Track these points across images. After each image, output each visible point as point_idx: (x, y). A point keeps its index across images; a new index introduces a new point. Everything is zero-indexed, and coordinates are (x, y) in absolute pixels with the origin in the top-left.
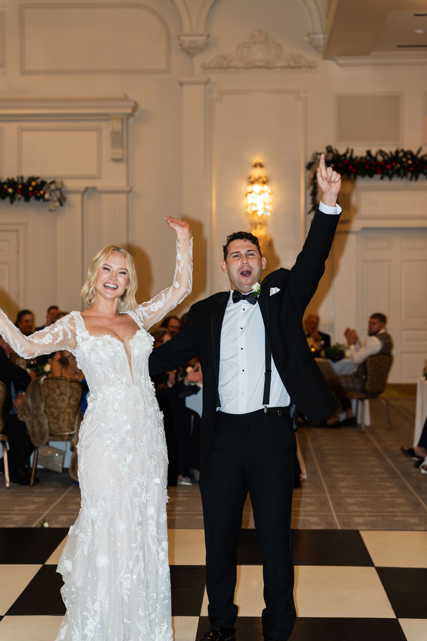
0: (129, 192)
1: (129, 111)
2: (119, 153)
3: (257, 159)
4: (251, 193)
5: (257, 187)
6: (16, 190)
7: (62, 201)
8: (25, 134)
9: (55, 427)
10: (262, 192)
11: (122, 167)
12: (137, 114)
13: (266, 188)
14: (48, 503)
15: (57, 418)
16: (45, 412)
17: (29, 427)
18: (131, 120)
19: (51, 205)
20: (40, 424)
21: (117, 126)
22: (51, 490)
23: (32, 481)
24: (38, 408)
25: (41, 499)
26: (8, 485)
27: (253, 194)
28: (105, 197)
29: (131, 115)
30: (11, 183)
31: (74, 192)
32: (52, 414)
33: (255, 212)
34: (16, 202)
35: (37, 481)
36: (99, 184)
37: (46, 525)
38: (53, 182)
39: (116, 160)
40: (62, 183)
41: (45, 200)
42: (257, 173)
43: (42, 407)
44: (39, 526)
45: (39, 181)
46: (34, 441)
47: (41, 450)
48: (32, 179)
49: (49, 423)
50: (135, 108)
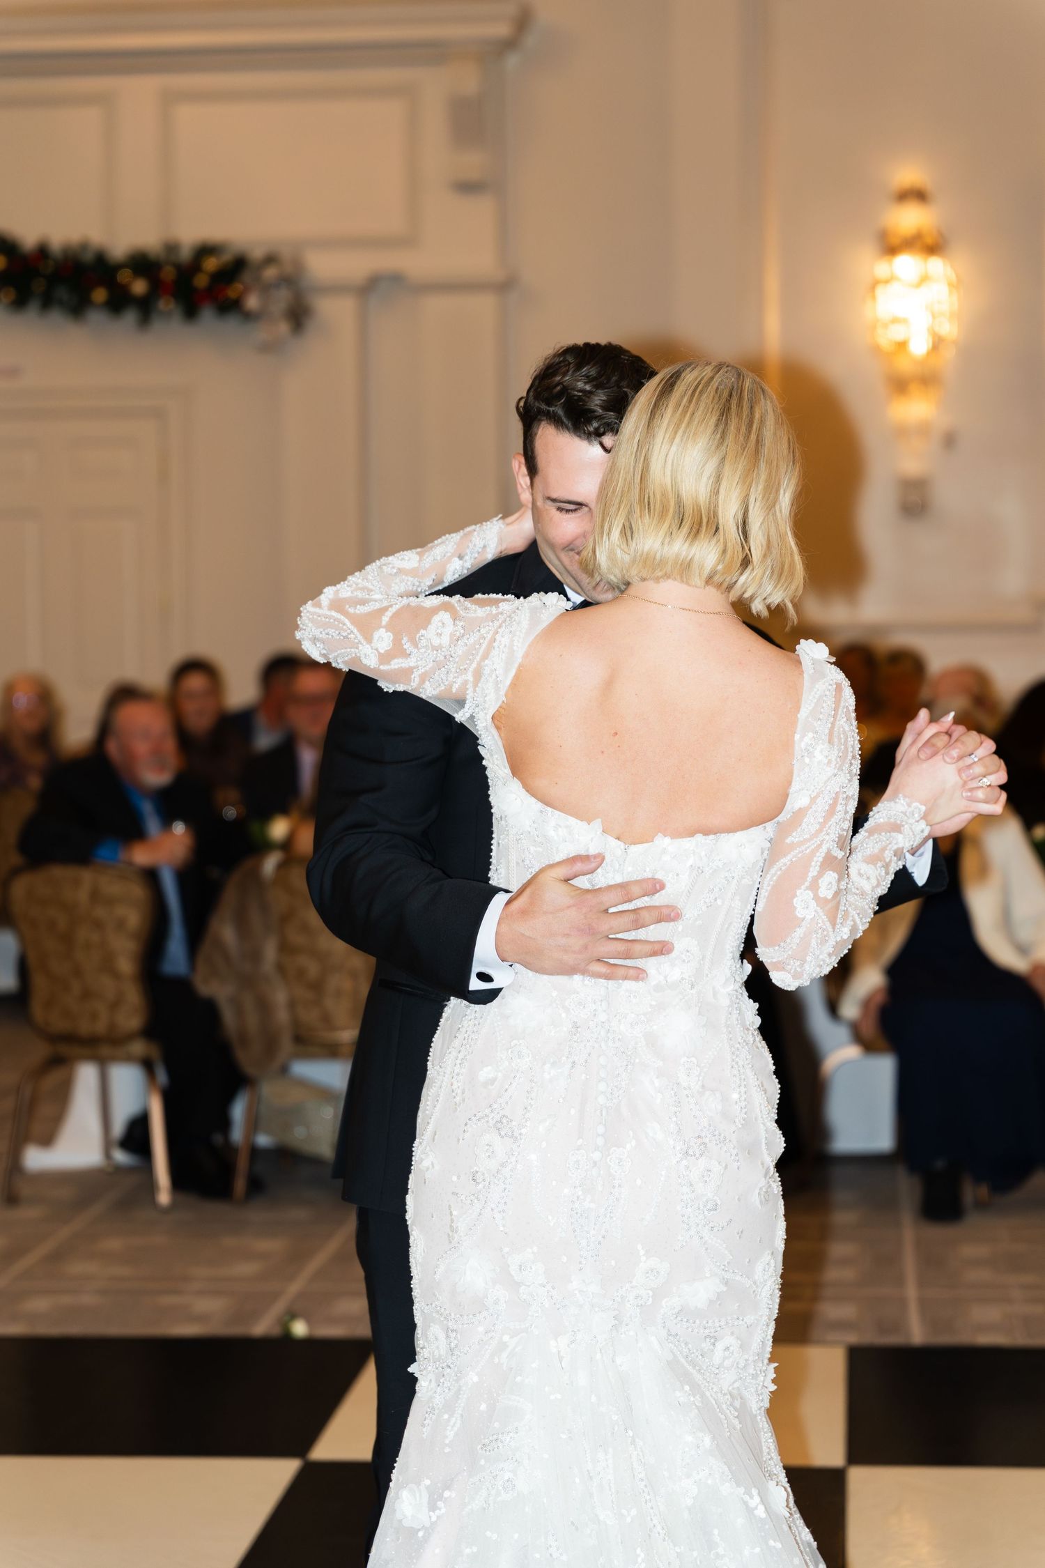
0: (505, 286)
1: (502, 30)
2: (473, 163)
3: (908, 174)
4: (887, 282)
5: (907, 264)
6: (157, 287)
7: (298, 316)
8: (186, 114)
9: (310, 1016)
10: (924, 279)
11: (481, 210)
12: (530, 40)
13: (936, 265)
14: (297, 1258)
15: (317, 987)
16: (281, 968)
17: (229, 1017)
18: (512, 61)
19: (261, 333)
20: (264, 1007)
21: (467, 80)
22: (299, 1214)
23: (240, 1185)
24: (255, 956)
25: (273, 1245)
26: (164, 1197)
27: (894, 288)
28: (435, 305)
29: (509, 44)
30: (142, 264)
31: (336, 289)
32: (301, 973)
33: (902, 345)
34: (158, 325)
35: (256, 1186)
36: (413, 264)
37: (300, 1329)
38: (270, 260)
39: (467, 187)
40: (298, 265)
41: (248, 317)
42: (910, 219)
43: (270, 952)
44: (276, 1331)
45: (227, 257)
46: (246, 1059)
47: (269, 1090)
48: (205, 250)
49: (292, 1005)
50: (523, 22)
